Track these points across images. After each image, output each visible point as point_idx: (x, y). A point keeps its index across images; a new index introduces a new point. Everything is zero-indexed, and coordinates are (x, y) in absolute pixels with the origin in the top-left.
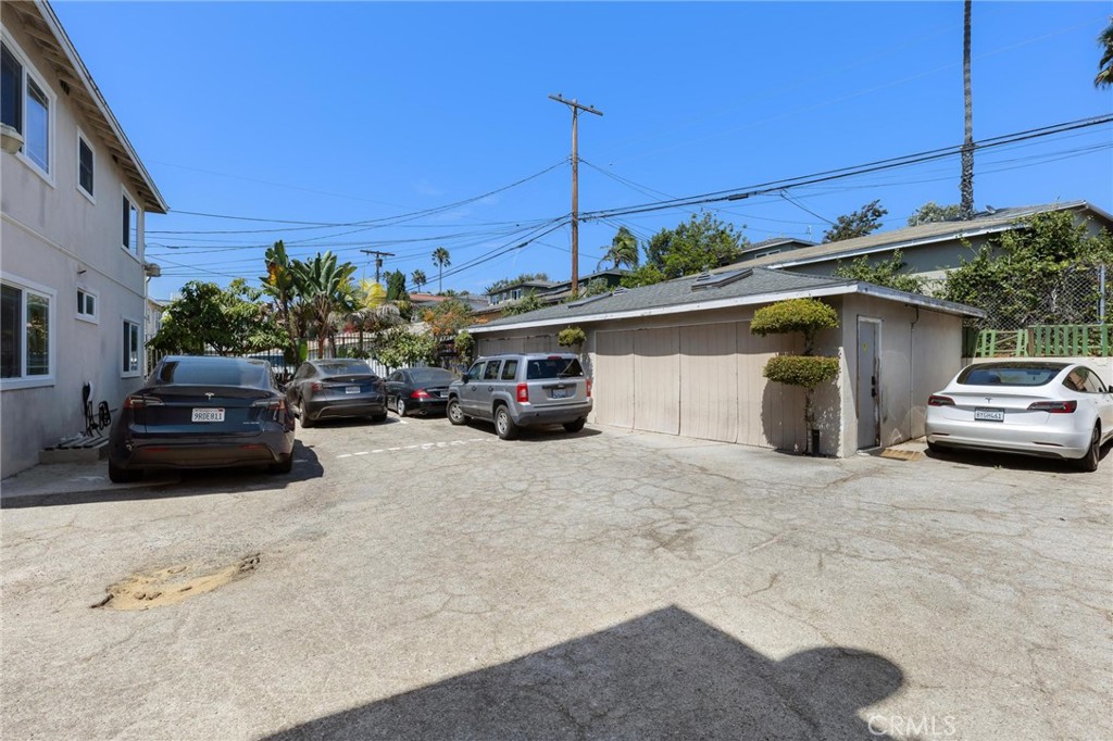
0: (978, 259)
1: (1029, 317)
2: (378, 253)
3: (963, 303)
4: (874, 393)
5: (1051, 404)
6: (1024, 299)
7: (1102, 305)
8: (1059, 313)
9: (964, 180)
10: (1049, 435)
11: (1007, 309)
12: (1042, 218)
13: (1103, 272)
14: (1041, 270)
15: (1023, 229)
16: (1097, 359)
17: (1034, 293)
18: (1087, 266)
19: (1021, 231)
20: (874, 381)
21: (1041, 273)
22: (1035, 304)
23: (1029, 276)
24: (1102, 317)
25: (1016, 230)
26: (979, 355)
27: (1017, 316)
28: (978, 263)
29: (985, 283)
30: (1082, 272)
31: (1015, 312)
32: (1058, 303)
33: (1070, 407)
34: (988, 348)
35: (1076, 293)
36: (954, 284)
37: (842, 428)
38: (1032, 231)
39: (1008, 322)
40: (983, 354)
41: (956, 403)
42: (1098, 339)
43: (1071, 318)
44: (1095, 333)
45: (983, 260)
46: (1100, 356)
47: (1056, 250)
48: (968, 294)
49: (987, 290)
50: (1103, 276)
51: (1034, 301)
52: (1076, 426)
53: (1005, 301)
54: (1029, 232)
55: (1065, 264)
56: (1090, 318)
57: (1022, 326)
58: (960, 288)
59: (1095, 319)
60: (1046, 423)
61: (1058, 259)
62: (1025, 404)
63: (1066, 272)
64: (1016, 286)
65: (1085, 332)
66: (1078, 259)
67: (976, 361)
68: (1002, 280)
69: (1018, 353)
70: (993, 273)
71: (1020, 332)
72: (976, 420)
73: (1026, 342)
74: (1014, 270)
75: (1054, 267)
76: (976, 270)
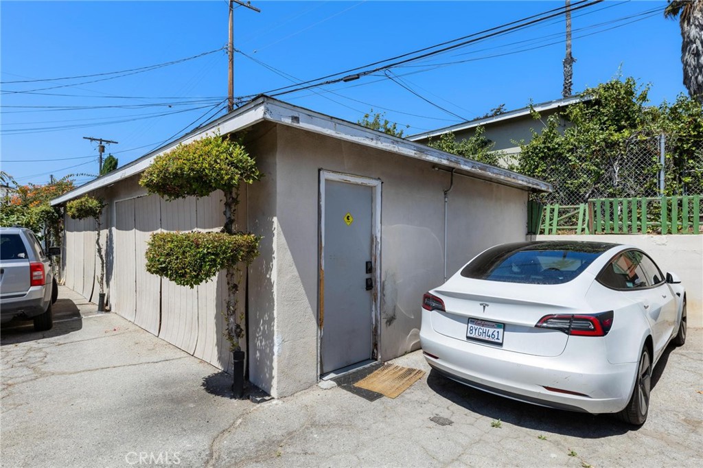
0: (546, 130)
1: (593, 192)
2: (101, 141)
3: (534, 176)
4: (370, 285)
5: (572, 318)
6: (589, 172)
7: (662, 178)
8: (620, 187)
9: (566, 88)
10: (567, 376)
11: (572, 183)
12: (606, 89)
13: (663, 141)
14: (604, 140)
15: (590, 101)
16: (656, 237)
17: (597, 166)
18: (648, 134)
19: (588, 104)
20: (370, 268)
21: (603, 144)
22: (599, 178)
23: (593, 147)
24: (662, 191)
25: (584, 103)
26: (542, 233)
27: (582, 191)
28: (546, 134)
29: (552, 156)
30: (643, 142)
31: (580, 186)
32: (620, 176)
33: (600, 325)
34: (551, 225)
35: (638, 165)
36: (526, 157)
37: (276, 349)
38: (598, 102)
39: (574, 197)
40: (547, 231)
41: (447, 309)
42: (658, 215)
43: (633, 192)
44: (656, 208)
45: (551, 132)
46: (659, 233)
47: (619, 121)
48: (537, 167)
49: (554, 163)
50: (663, 146)
51: (597, 173)
52: (610, 360)
53: (571, 175)
54: (594, 105)
55: (626, 133)
56: (651, 192)
57: (586, 201)
58: (530, 162)
59: (655, 194)
60: (562, 353)
61: (620, 129)
62: (532, 318)
63: (627, 143)
64: (581, 159)
65: (644, 206)
66: (640, 128)
67: (539, 238)
68: (568, 152)
69: (579, 230)
70: (559, 145)
71: (582, 206)
72: (468, 338)
73: (587, 218)
74: (580, 141)
75: (616, 137)
76: (544, 143)
